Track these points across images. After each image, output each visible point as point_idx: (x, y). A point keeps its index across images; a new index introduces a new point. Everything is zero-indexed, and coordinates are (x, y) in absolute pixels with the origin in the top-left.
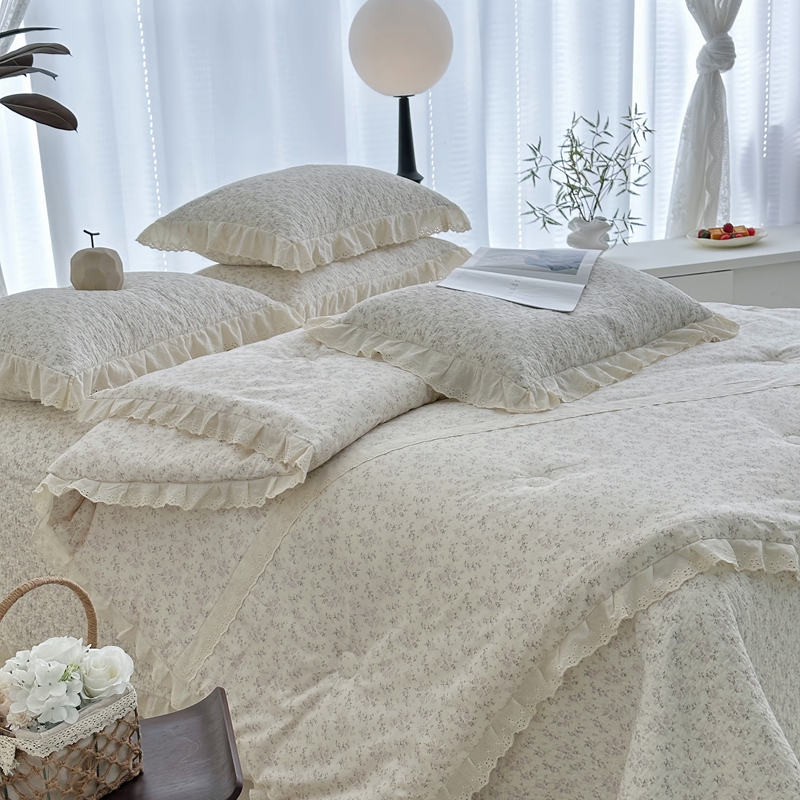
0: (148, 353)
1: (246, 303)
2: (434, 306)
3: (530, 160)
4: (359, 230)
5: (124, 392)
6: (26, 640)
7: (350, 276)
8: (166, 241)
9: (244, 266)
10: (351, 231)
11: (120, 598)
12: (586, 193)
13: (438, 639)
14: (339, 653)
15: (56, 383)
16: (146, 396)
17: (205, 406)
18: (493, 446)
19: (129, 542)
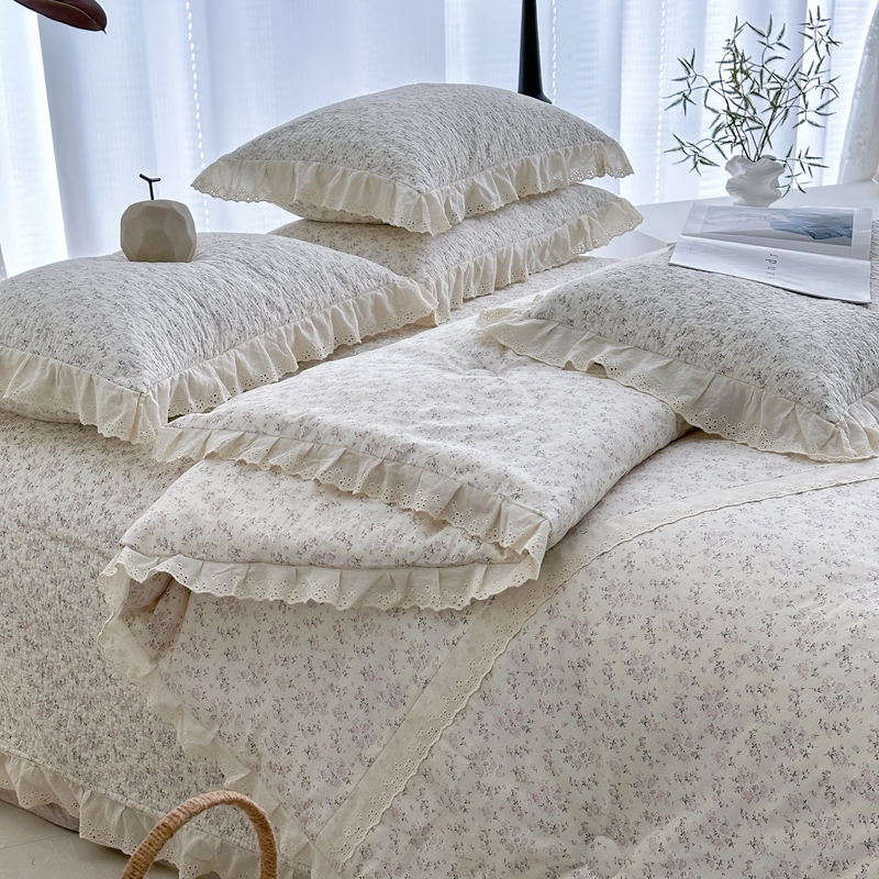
0: (239, 354)
1: (362, 278)
2: (675, 296)
3: (681, 80)
4: (497, 174)
5: (225, 421)
6: (73, 765)
7: (488, 239)
8: (234, 188)
9: (342, 223)
10: (487, 176)
11: (231, 729)
12: (752, 124)
13: (773, 838)
14: (590, 838)
15: (120, 403)
16: (261, 429)
17: (362, 449)
18: (819, 522)
19: (244, 647)
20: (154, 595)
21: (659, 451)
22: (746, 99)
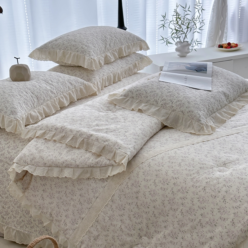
0: (44, 106)
1: (76, 83)
2: (160, 90)
3: (162, 21)
4: (113, 52)
5: (41, 127)
7: (111, 69)
8: (40, 57)
9: (71, 66)
10: (110, 52)
11: (45, 211)
12: (182, 33)
13: (187, 236)
14: (141, 237)
15: (12, 122)
16: (51, 130)
17: (78, 135)
18: (198, 152)
19: (48, 189)
20: (23, 175)
21: (157, 133)
22: (180, 26)
